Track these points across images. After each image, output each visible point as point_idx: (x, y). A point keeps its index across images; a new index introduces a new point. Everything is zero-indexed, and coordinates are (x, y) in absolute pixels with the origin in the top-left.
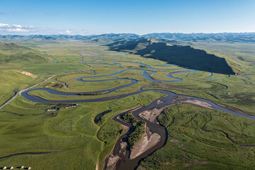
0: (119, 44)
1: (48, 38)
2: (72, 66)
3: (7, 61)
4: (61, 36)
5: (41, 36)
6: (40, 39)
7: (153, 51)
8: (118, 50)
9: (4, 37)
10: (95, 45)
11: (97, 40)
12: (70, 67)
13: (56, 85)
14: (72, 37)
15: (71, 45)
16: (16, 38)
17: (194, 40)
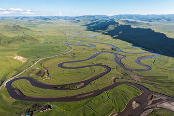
0: (95, 25)
1: (45, 19)
2: (57, 47)
3: (9, 42)
4: (55, 17)
5: (41, 18)
6: (41, 20)
7: (121, 32)
8: (94, 31)
9: (17, 18)
10: (77, 25)
11: (79, 21)
12: (55, 49)
13: (39, 73)
14: (62, 18)
15: (61, 25)
16: (25, 19)
17: (150, 21)
